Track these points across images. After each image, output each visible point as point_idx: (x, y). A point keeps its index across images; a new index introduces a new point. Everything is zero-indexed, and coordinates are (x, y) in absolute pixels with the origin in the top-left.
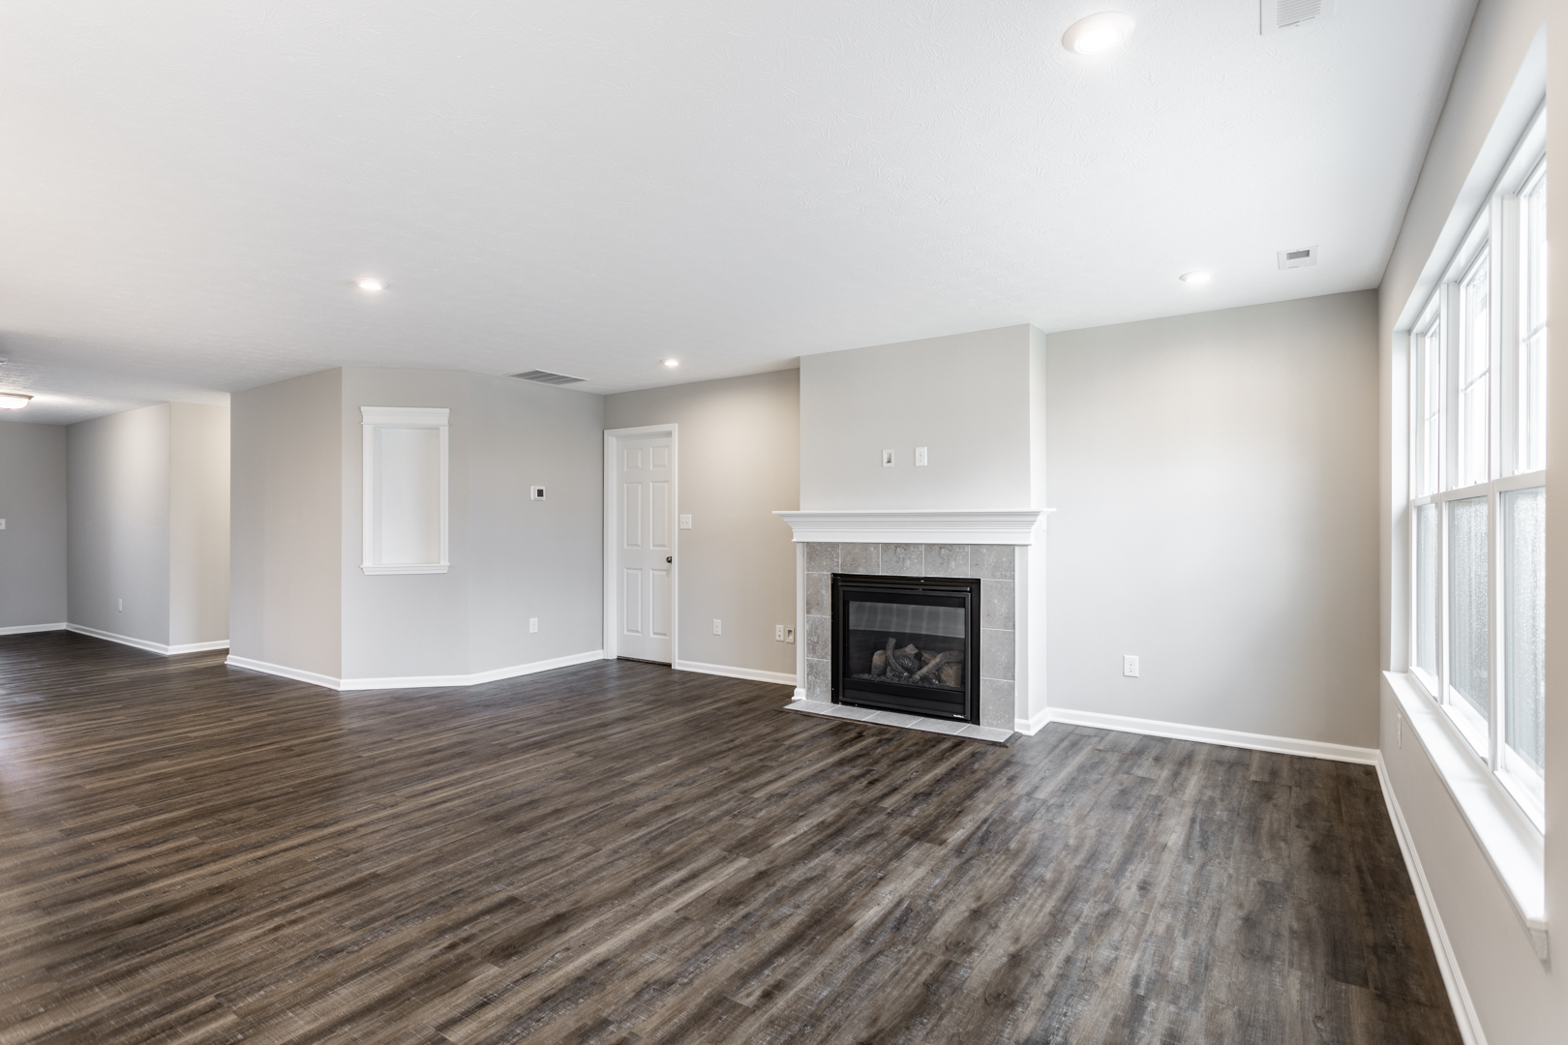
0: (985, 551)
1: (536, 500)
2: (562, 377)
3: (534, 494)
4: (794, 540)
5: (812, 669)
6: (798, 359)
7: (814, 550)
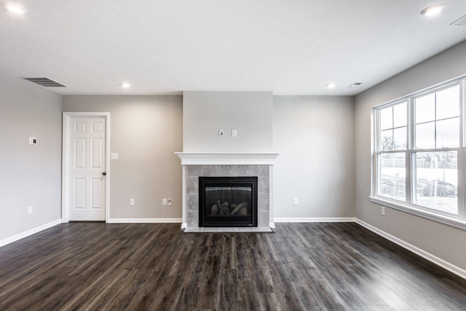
0: (259, 167)
1: (32, 145)
2: (57, 83)
3: (31, 142)
4: (182, 164)
5: (190, 215)
6: (182, 92)
7: (191, 168)
